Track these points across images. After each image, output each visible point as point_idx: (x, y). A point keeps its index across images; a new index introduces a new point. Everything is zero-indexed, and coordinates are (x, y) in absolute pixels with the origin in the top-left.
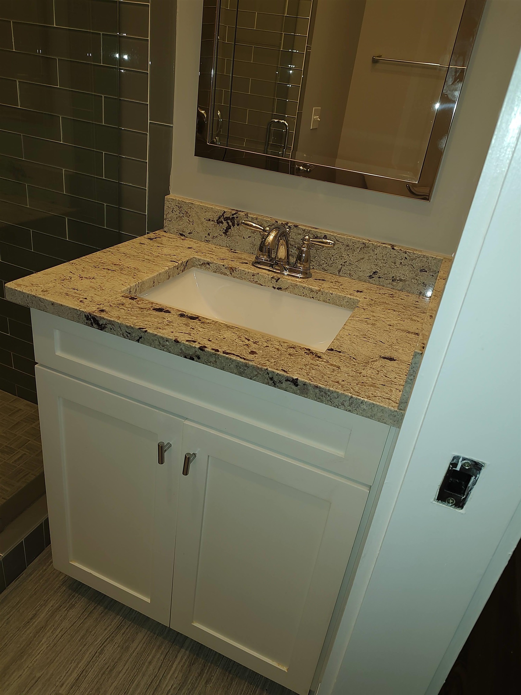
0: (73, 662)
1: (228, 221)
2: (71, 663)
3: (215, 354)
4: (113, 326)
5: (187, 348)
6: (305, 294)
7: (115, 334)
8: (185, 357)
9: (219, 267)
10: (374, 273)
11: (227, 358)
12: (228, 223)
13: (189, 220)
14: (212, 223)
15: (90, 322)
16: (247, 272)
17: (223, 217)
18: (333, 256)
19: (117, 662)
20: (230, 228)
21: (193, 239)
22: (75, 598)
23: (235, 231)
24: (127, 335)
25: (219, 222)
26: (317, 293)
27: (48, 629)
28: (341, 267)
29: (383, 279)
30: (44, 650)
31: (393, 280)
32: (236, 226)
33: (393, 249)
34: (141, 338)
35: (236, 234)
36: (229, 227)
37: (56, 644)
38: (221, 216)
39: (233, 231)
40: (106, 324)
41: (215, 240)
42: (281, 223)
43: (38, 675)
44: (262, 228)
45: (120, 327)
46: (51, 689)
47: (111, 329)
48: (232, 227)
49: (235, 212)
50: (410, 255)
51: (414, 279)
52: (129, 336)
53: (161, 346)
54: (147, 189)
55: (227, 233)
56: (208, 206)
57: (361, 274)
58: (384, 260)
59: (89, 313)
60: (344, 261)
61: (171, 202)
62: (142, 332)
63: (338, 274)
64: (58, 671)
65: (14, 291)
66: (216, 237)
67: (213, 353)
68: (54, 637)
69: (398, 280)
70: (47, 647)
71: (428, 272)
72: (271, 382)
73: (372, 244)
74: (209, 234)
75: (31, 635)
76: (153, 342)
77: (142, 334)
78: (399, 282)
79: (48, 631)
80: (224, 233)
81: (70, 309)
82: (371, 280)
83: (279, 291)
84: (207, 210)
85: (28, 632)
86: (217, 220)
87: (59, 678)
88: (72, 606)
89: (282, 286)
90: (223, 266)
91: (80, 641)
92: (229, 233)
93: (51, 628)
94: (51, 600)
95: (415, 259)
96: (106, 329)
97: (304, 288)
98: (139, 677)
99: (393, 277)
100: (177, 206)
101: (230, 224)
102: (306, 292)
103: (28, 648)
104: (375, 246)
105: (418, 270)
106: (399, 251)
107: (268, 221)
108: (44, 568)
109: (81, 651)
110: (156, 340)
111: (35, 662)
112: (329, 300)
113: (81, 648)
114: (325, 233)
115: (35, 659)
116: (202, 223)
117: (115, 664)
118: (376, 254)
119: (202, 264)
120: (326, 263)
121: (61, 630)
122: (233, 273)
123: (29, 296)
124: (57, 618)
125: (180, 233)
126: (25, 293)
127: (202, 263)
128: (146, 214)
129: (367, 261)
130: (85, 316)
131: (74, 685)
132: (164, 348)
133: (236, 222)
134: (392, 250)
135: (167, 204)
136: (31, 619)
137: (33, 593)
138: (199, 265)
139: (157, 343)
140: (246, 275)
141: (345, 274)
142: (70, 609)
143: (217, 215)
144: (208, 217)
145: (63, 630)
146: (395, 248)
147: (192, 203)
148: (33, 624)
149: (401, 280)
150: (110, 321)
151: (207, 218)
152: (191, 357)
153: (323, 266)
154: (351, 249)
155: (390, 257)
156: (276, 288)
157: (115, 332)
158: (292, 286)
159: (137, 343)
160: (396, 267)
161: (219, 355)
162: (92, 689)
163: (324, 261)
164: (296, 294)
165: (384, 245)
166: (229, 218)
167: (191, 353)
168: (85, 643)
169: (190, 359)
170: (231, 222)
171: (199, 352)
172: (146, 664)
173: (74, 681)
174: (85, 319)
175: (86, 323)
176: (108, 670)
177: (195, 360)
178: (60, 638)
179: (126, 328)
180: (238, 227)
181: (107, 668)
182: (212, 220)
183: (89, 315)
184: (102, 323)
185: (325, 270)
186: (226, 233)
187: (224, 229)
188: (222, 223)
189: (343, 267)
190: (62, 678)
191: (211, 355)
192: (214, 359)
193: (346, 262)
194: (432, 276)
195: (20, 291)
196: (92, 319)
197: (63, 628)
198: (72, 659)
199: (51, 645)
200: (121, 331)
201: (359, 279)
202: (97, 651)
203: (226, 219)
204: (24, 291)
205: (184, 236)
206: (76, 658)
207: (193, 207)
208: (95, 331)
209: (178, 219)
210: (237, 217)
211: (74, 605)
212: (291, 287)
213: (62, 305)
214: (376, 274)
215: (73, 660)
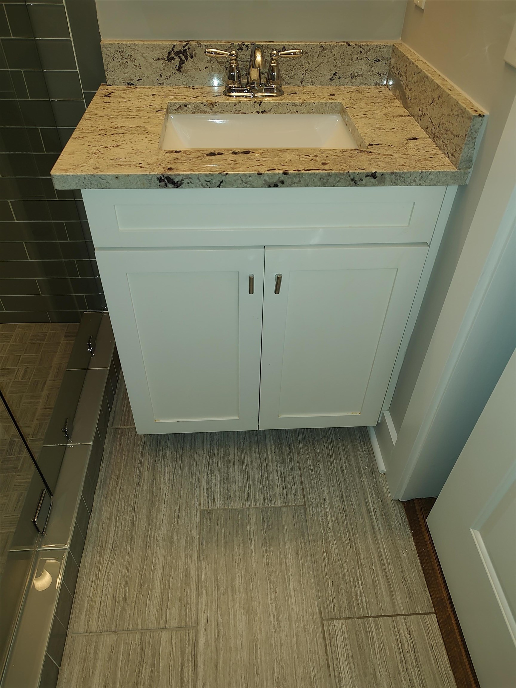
0: (196, 488)
1: (180, 55)
2: (195, 489)
3: (299, 174)
4: (190, 180)
5: (271, 177)
6: (289, 110)
7: (194, 187)
8: (269, 187)
9: (198, 106)
10: (334, 74)
11: (311, 174)
12: (180, 57)
13: (135, 65)
14: (162, 61)
15: (163, 183)
16: (229, 103)
17: (174, 52)
18: (294, 67)
19: (228, 472)
20: (184, 63)
21: (144, 85)
22: (161, 451)
23: (189, 65)
24: (207, 184)
25: (170, 59)
26: (301, 106)
27: (158, 479)
28: (303, 77)
29: (343, 79)
30: (167, 492)
31: (351, 77)
32: (189, 59)
33: (349, 45)
34: (221, 182)
35: (192, 68)
36: (182, 62)
37: (173, 485)
38: (171, 51)
39: (187, 66)
40: (183, 180)
41: (169, 81)
42: (237, 43)
43: (177, 508)
44: (229, 53)
45: (198, 178)
46: (194, 511)
47: (188, 183)
48: (185, 61)
49: (185, 43)
50: (365, 48)
51: (370, 71)
52: (209, 184)
53: (244, 183)
54: (72, 39)
55: (181, 70)
56: (154, 43)
57: (322, 79)
58: (342, 59)
59: (162, 174)
60: (305, 70)
61: (109, 49)
62: (223, 176)
63: (301, 85)
64: (190, 498)
65: (65, 178)
66: (170, 76)
67: (297, 173)
68: (167, 481)
69: (356, 76)
70: (168, 489)
71: (381, 61)
72: (352, 183)
73: (329, 45)
74: (161, 76)
75: (149, 488)
76: (235, 182)
77: (223, 178)
78: (357, 77)
79: (160, 480)
80: (177, 70)
81: (139, 176)
82: (332, 83)
83: (264, 114)
84: (154, 48)
85: (145, 488)
86: (167, 57)
87: (194, 502)
88: (164, 457)
89: (267, 108)
90: (202, 103)
91: (189, 474)
92: (183, 69)
93: (160, 477)
94: (144, 461)
95: (369, 51)
96: (183, 185)
97: (288, 104)
98: (250, 473)
99: (351, 74)
100: (117, 51)
101: (183, 58)
102: (290, 108)
103: (154, 497)
104: (332, 46)
105: (372, 61)
106: (354, 46)
107: (224, 45)
108: (118, 443)
109: (195, 479)
110: (238, 179)
111: (167, 502)
112: (313, 110)
113: (194, 478)
114: (283, 45)
115: (166, 501)
116: (151, 65)
117: (227, 474)
118: (334, 55)
119: (179, 108)
120: (288, 76)
121: (170, 474)
122: (213, 109)
123: (86, 177)
124: (159, 469)
125: (127, 83)
126: (80, 176)
127: (178, 106)
128: (78, 70)
129: (326, 64)
130: (158, 178)
131: (208, 500)
132: (246, 184)
133: (188, 54)
134: (348, 47)
135: (104, 52)
136: (139, 479)
137: (125, 463)
138: (175, 110)
139: (240, 181)
140: (227, 107)
141: (308, 82)
142: (164, 458)
143: (166, 52)
144: (157, 56)
145: (171, 473)
146: (350, 44)
147: (135, 44)
148: (144, 481)
149: (358, 75)
150: (186, 175)
151: (155, 57)
152: (275, 185)
153: (285, 80)
154: (310, 55)
155: (347, 55)
156: (260, 112)
157: (193, 185)
158: (275, 105)
159: (218, 189)
160: (353, 63)
161: (302, 174)
162: (224, 496)
163: (286, 74)
164: (281, 113)
165: (340, 44)
166: (181, 51)
167: (275, 180)
168: (194, 473)
169: (274, 187)
170: (184, 55)
171: (283, 178)
172: (249, 463)
173: (207, 498)
174: (158, 182)
175: (160, 186)
176: (225, 479)
177: (279, 186)
178: (173, 480)
179: (205, 177)
180: (192, 60)
181: (224, 479)
182: (162, 59)
183: (162, 177)
184: (178, 180)
185: (289, 84)
186: (179, 70)
187: (176, 66)
188: (173, 59)
189: (305, 76)
190: (196, 501)
191: (295, 176)
192: (298, 179)
193: (307, 70)
194: (386, 63)
195: (74, 175)
196: (166, 179)
197: (170, 473)
198: (193, 487)
199: (170, 487)
200: (200, 181)
201: (322, 84)
202: (208, 474)
203: (178, 53)
204: (78, 174)
205: (133, 84)
206: (196, 485)
207: (137, 48)
208: (171, 191)
209: (121, 67)
210: (189, 49)
211: (165, 455)
212: (274, 107)
213: (128, 175)
214: (336, 76)
215: (195, 487)
